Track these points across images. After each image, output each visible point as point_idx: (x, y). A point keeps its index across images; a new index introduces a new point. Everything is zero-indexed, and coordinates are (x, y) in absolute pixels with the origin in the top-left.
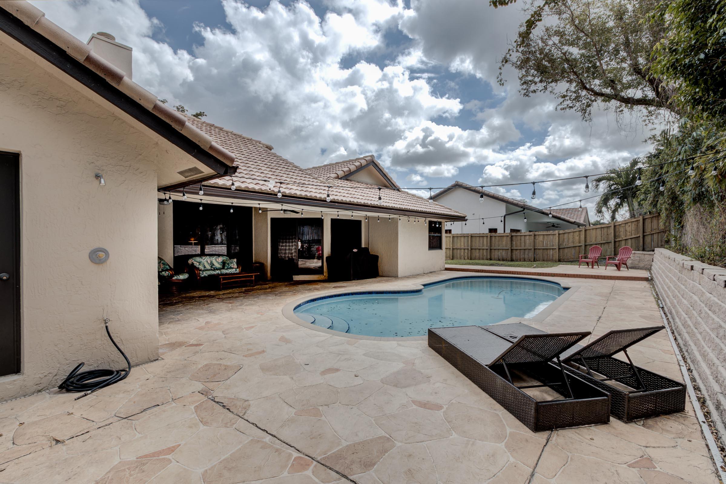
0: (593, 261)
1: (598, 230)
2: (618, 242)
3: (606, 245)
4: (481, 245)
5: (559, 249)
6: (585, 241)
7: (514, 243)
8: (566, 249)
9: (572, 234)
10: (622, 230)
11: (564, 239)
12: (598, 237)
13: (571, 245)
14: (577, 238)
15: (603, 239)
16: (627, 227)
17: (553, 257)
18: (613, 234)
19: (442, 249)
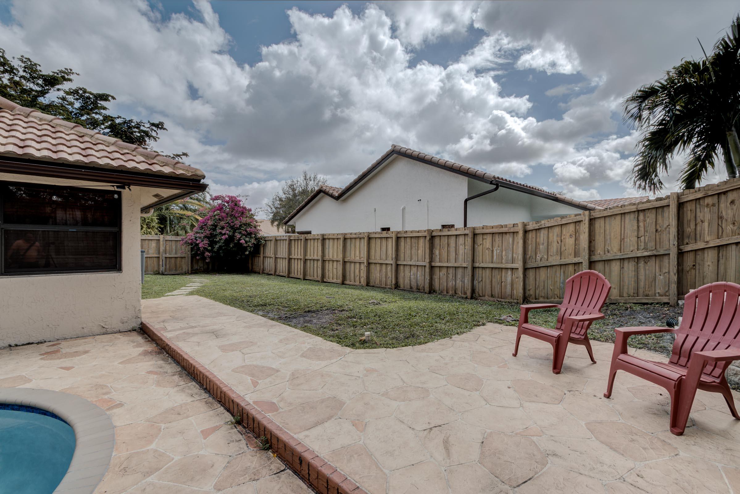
0: (559, 337)
1: (627, 217)
2: (691, 255)
3: (652, 262)
4: (384, 257)
5: (525, 270)
6: (591, 250)
7: (437, 252)
8: (542, 269)
9: (557, 230)
10: (708, 216)
11: (537, 244)
12: (627, 240)
13: (555, 260)
14: (570, 241)
15: (642, 245)
16: (722, 205)
17: (512, 289)
18: (673, 230)
19: (121, 270)
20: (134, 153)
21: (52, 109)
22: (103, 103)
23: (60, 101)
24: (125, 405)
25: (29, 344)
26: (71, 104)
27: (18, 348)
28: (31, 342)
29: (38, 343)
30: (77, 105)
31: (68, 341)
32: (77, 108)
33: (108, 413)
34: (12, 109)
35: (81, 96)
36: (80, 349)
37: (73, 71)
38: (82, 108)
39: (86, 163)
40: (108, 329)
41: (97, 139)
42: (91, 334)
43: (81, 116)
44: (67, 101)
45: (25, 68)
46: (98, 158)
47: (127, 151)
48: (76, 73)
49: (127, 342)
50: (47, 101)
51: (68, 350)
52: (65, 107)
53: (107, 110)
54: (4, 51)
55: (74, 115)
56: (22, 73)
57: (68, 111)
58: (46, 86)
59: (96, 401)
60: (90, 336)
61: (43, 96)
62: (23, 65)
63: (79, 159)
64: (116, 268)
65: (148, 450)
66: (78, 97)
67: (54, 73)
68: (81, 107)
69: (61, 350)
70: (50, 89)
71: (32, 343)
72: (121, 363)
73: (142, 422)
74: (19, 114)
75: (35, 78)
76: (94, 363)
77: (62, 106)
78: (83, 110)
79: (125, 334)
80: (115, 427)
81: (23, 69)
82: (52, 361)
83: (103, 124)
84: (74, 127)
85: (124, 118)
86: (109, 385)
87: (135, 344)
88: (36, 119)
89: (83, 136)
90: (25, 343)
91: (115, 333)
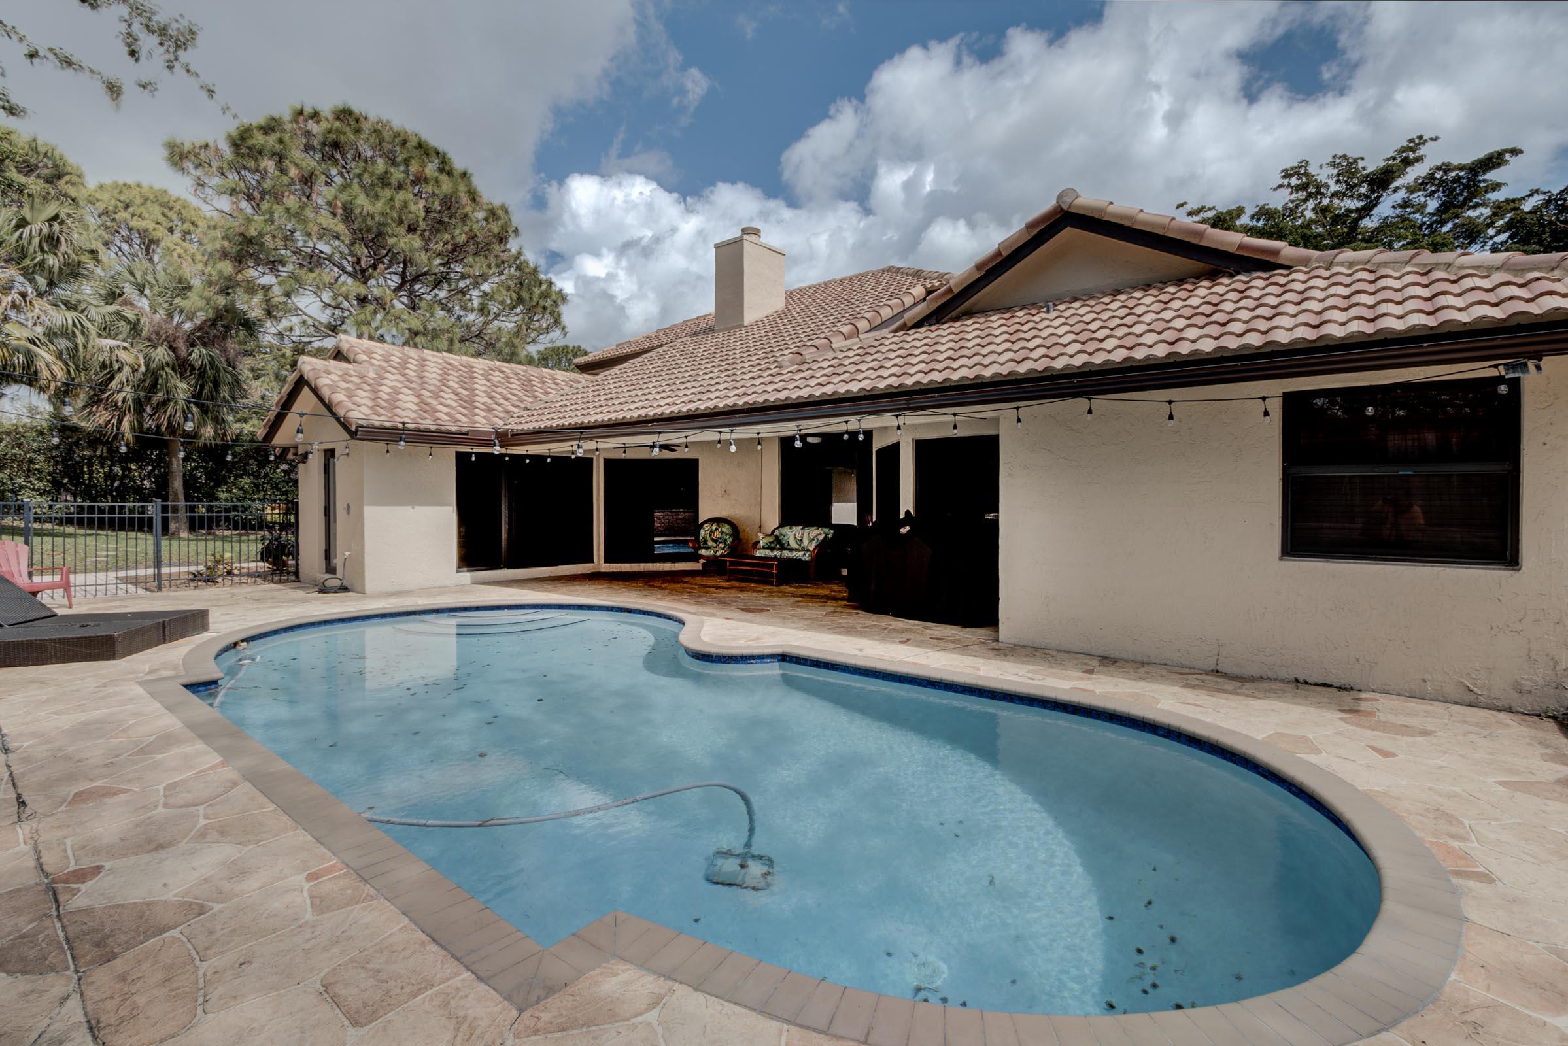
19: (1517, 564)
20: (1556, 274)
21: (1385, 234)
22: (1492, 176)
23: (1398, 211)
24: (1499, 884)
25: (1324, 685)
26: (1421, 208)
27: (1308, 687)
28: (1329, 682)
29: (1340, 688)
30: (1433, 205)
31: (1394, 700)
32: (1432, 211)
33: (1455, 880)
34: (1306, 262)
35: (1442, 181)
36: (1415, 722)
37: (1425, 138)
38: (1444, 209)
39: (1432, 328)
40: (1481, 698)
41: (1462, 267)
42: (1441, 698)
43: (1441, 227)
44: (1413, 206)
45: (1338, 175)
46: (1460, 310)
47: (1536, 274)
48: (1431, 139)
49: (1528, 740)
50: (1376, 220)
51: (1390, 717)
52: (1408, 219)
53: (1503, 188)
54: (1307, 162)
55: (1426, 229)
56: (1334, 188)
57: (1414, 226)
58: (1373, 192)
59: (1431, 842)
60: (1439, 701)
61: (1368, 215)
62: (1335, 171)
63: (1418, 322)
64: (1506, 559)
65: (1545, 1023)
66: (1433, 188)
67: (1388, 160)
68: (1441, 206)
69: (1378, 713)
70: (1381, 196)
71: (1331, 686)
72: (1500, 783)
73: (1540, 946)
74: (1317, 268)
75: (1356, 185)
76: (1439, 762)
77: (1403, 219)
78: (1446, 211)
79: (1523, 720)
80: (1467, 920)
81: (1335, 179)
82: (1358, 729)
83: (1491, 224)
84: (1412, 258)
85: (1545, 193)
86: (1466, 822)
87: (1550, 751)
88: (1343, 266)
89: (1430, 271)
90: (1320, 682)
91: (1500, 710)
